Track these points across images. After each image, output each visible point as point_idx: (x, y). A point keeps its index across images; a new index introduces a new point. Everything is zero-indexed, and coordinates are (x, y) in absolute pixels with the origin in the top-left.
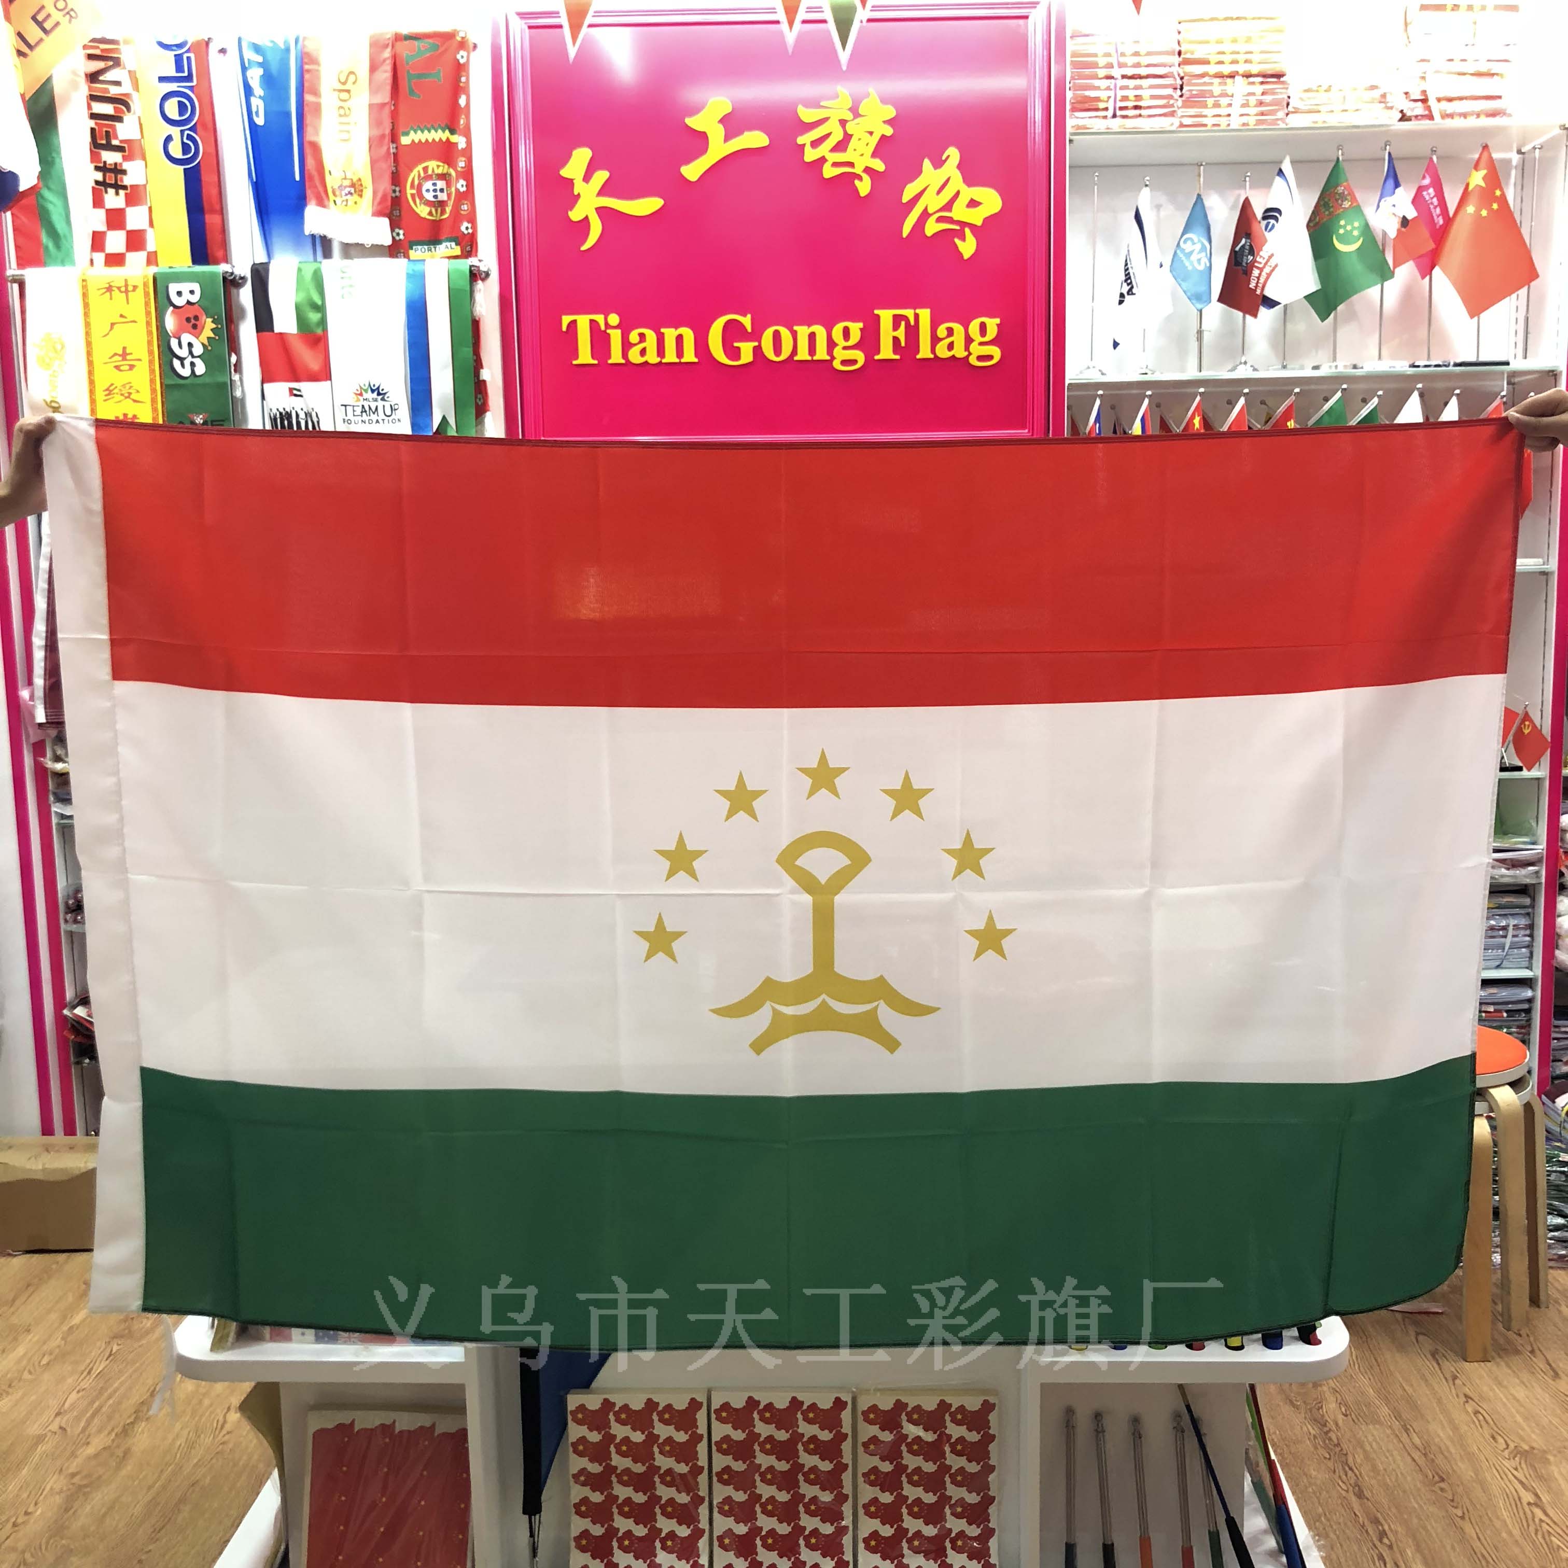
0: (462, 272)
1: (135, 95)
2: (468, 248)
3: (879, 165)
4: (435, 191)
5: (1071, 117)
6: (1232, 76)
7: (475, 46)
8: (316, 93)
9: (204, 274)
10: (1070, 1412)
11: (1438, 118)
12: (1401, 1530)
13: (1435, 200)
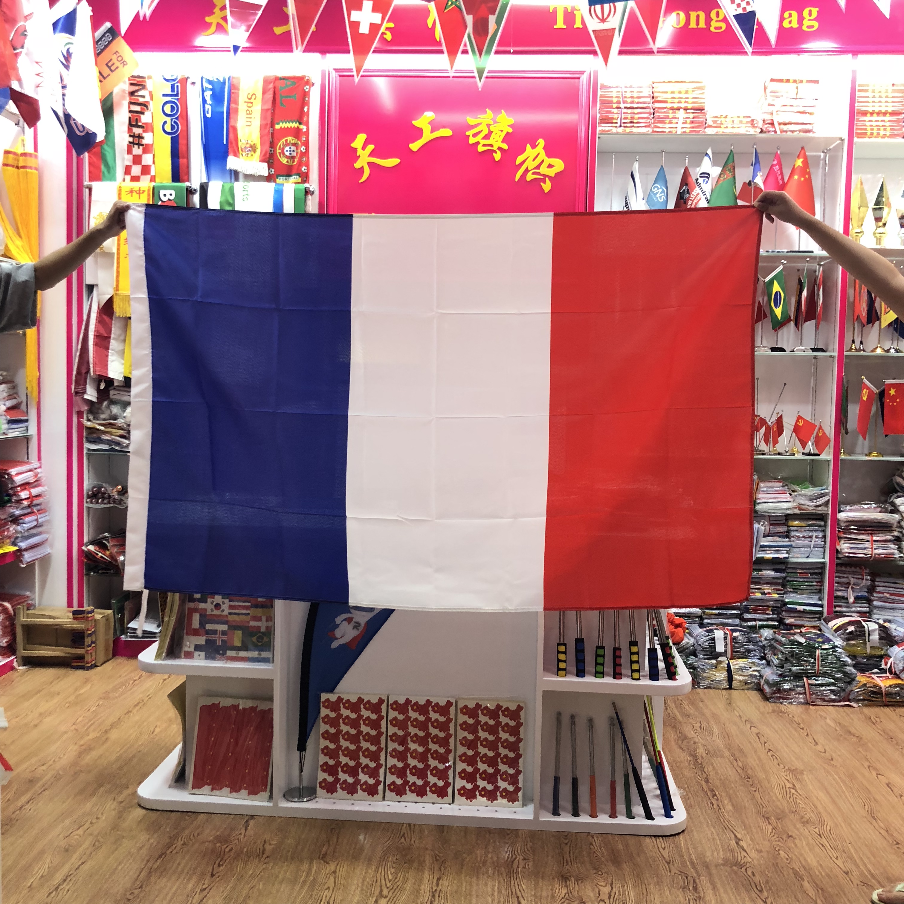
0: (301, 190)
1: (151, 102)
2: (305, 179)
3: (505, 147)
4: (290, 151)
5: (598, 126)
6: (679, 109)
7: (313, 84)
8: (236, 103)
9: (177, 186)
10: (559, 714)
11: (779, 132)
12: (724, 794)
13: (779, 171)
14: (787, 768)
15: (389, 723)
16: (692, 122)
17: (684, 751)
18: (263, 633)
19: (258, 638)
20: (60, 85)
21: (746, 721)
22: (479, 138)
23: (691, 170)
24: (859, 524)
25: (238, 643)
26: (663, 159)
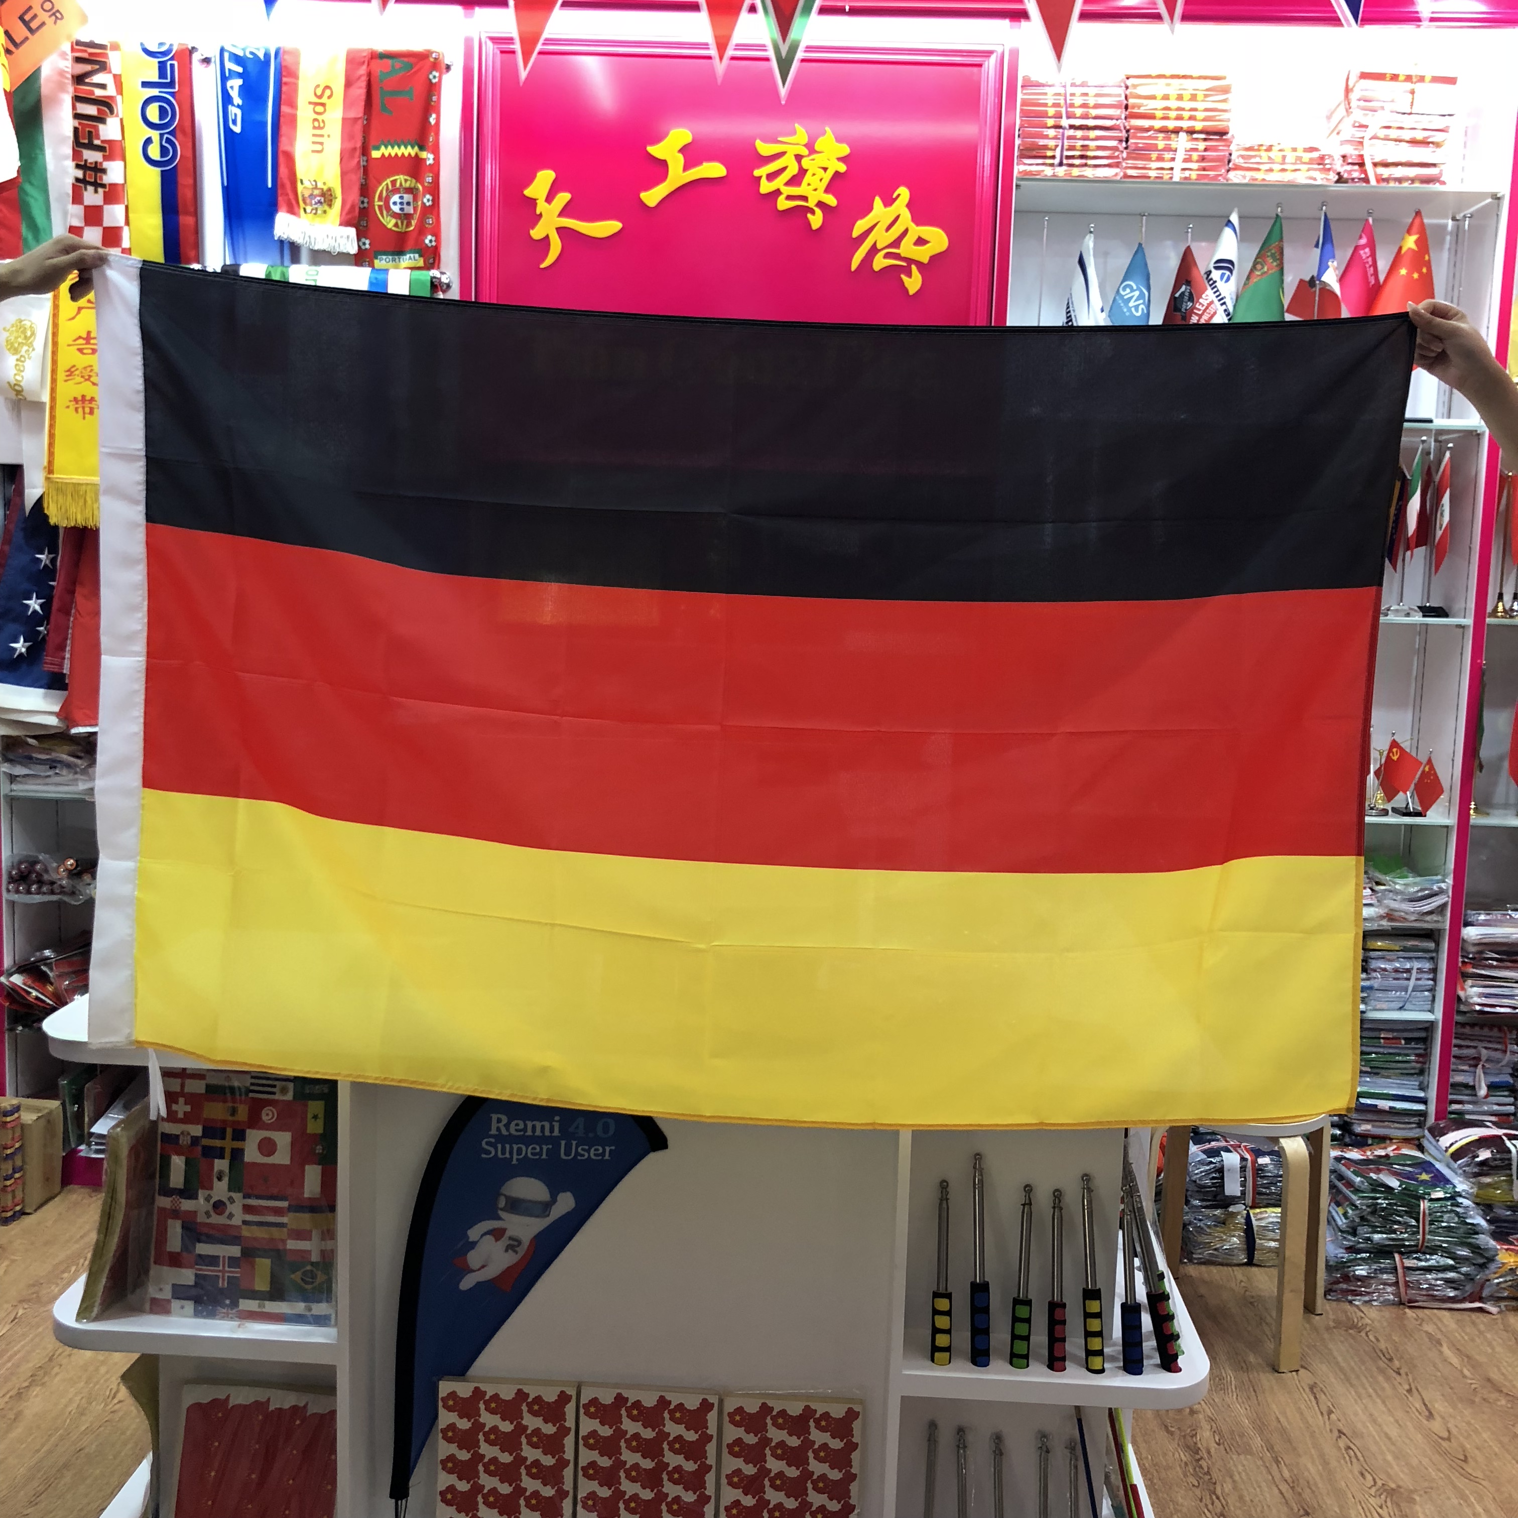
0: (424, 283)
1: (119, 98)
2: (431, 261)
3: (831, 200)
4: (401, 203)
5: (1018, 164)
6: (1176, 131)
7: (448, 68)
8: (293, 105)
10: (933, 1426)
11: (1373, 182)
13: (1370, 260)
15: (581, 1442)
16: (1203, 159)
18: (312, 1264)
19: (304, 1273)
23: (1197, 254)
24: (1500, 948)
25: (262, 1284)
26: (1144, 229)
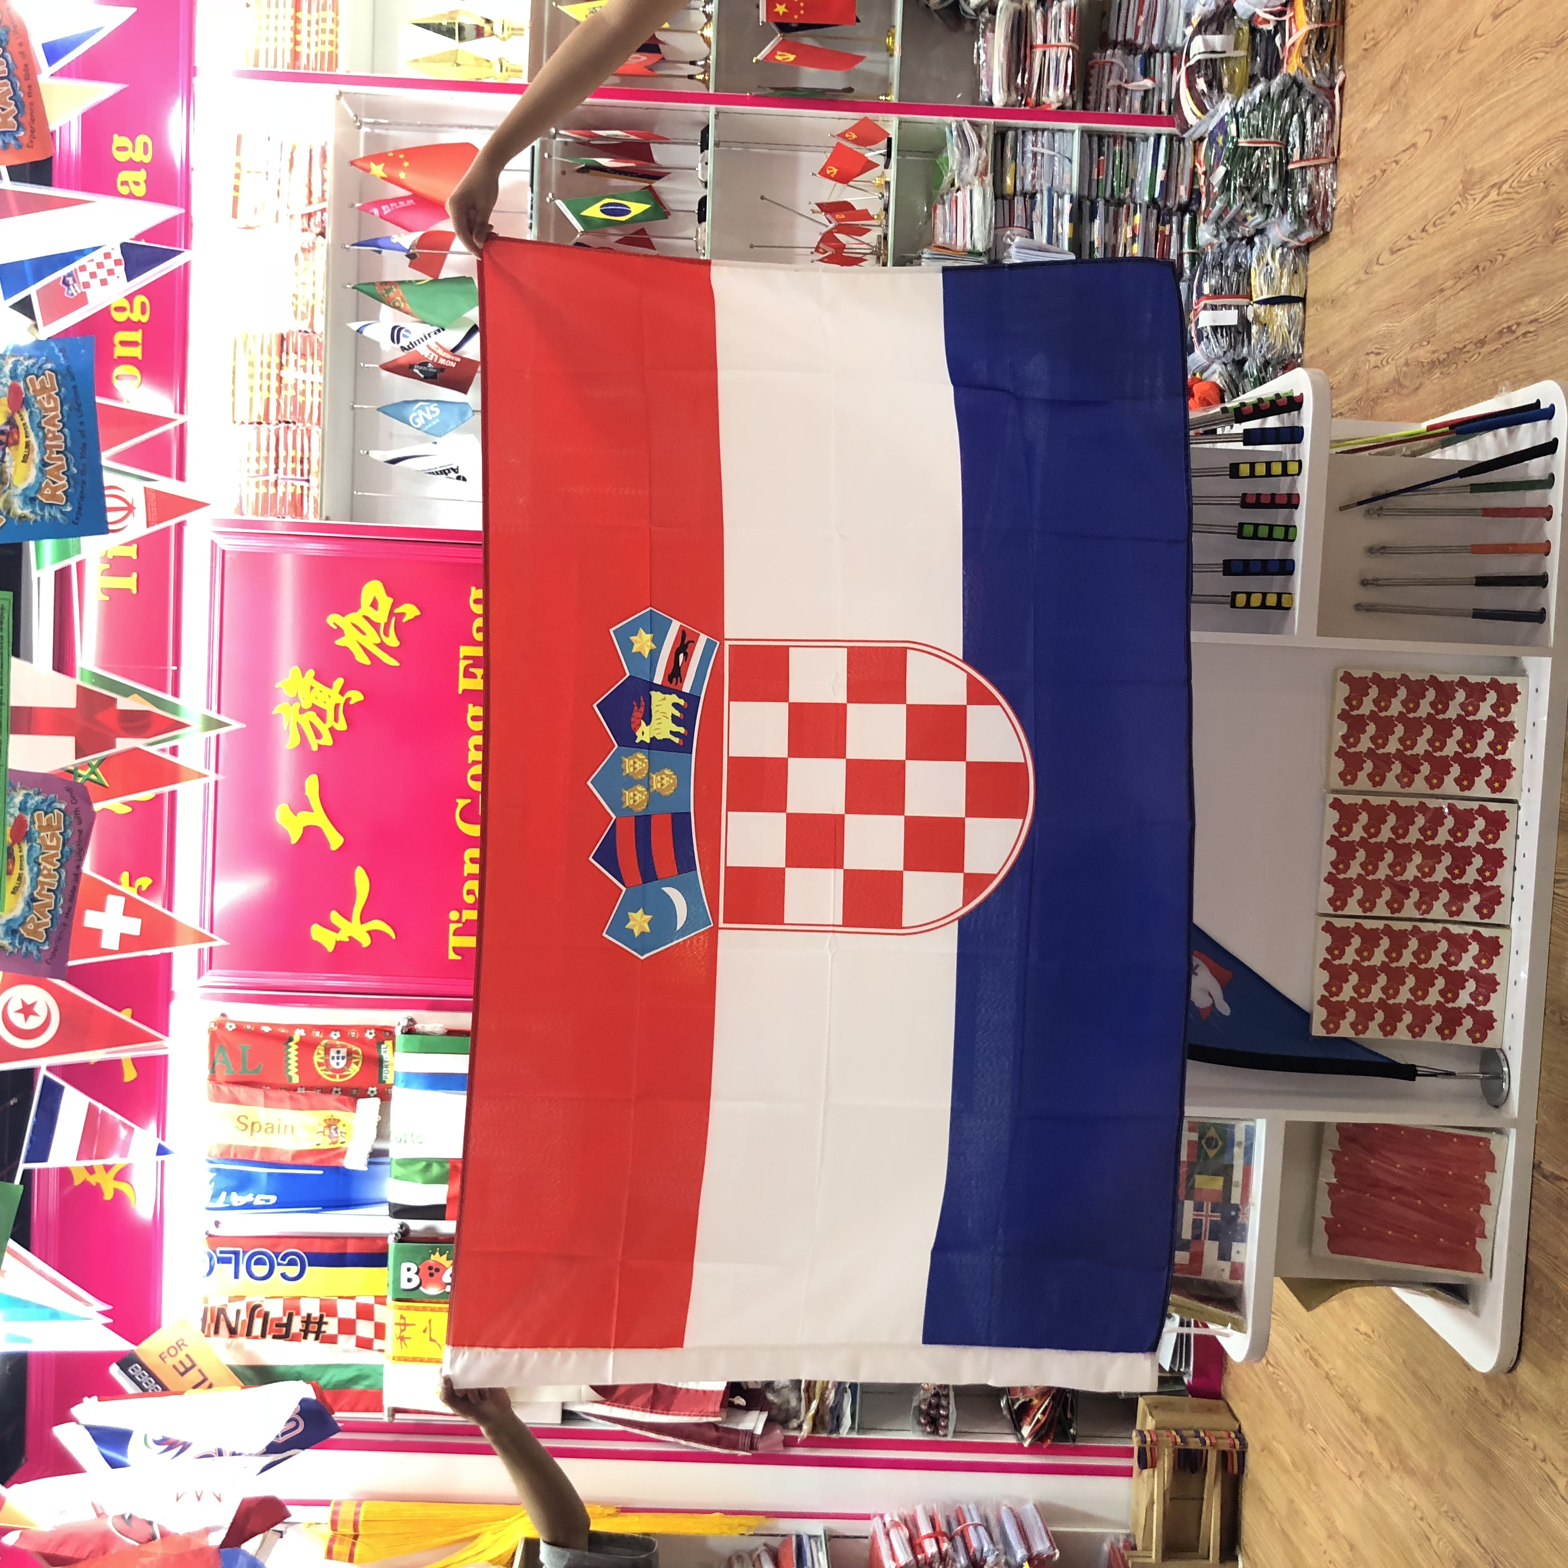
0: (407, 1041)
1: (248, 1299)
2: (387, 1034)
3: (339, 682)
4: (338, 1058)
5: (307, 518)
6: (280, 379)
7: (223, 1015)
8: (253, 1150)
9: (395, 1258)
10: (1358, 607)
11: (324, 205)
12: (1508, 313)
13: (392, 205)
14: (1459, 199)
15: (1368, 914)
16: (304, 355)
17: (1421, 385)
18: (1200, 1138)
19: (1209, 1146)
20: (217, 1458)
21: (1366, 273)
22: (324, 729)
23: (387, 359)
24: (1013, 70)
25: (1218, 1183)
26: (365, 407)
